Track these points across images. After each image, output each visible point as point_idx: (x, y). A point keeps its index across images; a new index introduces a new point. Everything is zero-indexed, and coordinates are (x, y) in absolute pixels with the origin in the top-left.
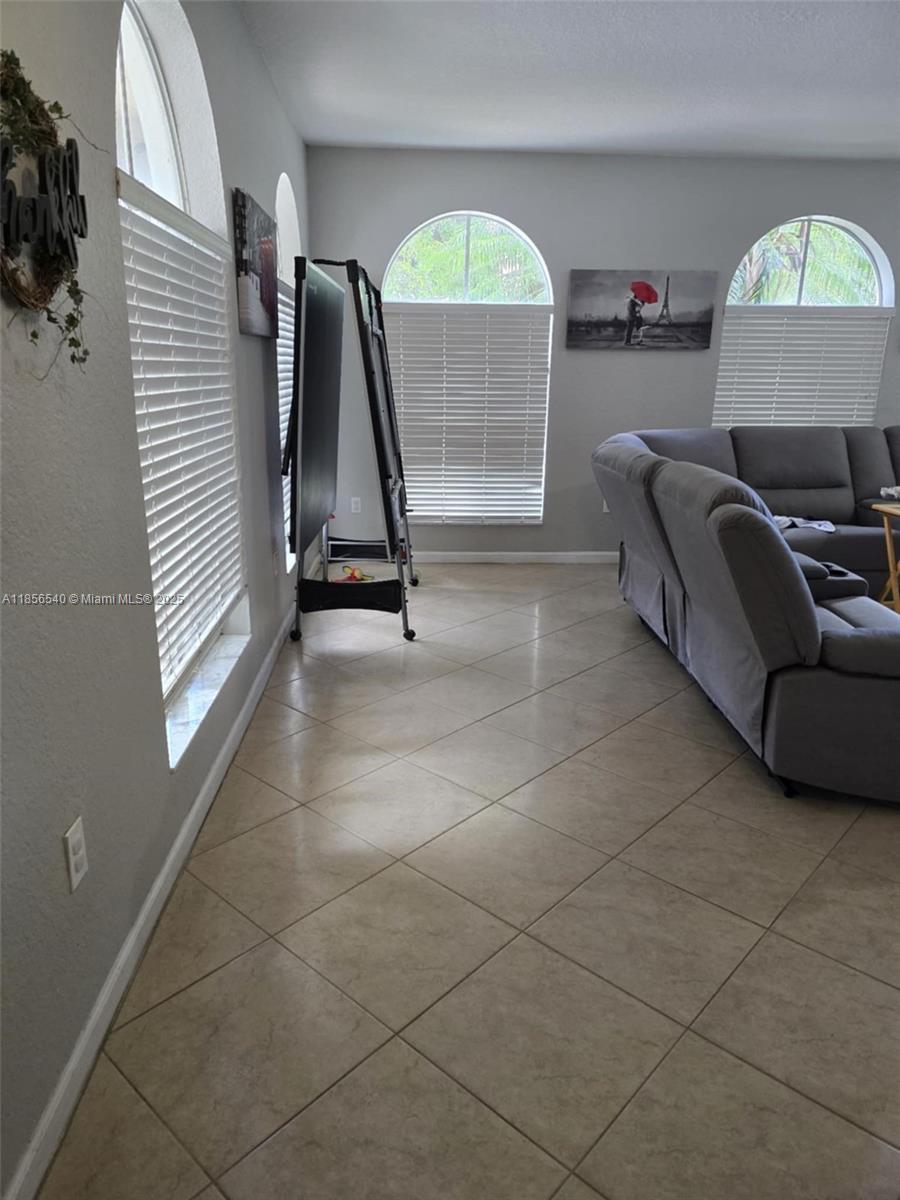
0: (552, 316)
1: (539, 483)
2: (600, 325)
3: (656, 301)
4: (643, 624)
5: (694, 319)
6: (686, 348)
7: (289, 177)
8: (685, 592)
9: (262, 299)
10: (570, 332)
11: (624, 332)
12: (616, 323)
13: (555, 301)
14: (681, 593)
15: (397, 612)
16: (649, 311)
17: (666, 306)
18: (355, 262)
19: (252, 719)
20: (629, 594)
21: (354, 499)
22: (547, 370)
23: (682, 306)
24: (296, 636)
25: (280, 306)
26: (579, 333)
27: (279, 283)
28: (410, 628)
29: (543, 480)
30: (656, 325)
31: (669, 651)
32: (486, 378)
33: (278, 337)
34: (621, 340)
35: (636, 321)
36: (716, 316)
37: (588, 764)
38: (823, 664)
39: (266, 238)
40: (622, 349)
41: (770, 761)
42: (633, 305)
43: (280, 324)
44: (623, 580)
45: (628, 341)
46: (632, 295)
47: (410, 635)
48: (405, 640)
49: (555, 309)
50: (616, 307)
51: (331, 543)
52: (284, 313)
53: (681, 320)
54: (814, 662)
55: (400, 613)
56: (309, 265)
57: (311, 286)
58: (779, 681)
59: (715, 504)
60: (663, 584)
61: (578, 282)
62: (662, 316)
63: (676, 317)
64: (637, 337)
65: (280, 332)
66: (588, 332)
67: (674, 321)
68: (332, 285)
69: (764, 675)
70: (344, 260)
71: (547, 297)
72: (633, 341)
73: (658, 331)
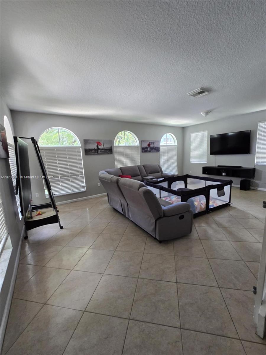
0: (81, 149)
1: (84, 183)
2: (91, 150)
3: (101, 145)
4: (115, 210)
5: (109, 148)
6: (108, 154)
7: (7, 117)
8: (127, 204)
9: (3, 148)
10: (85, 152)
11: (96, 151)
12: (94, 149)
13: (81, 145)
14: (126, 204)
15: (57, 223)
16: (100, 147)
17: (103, 146)
18: (33, 138)
19: (17, 275)
20: (111, 204)
21: (36, 194)
22: (82, 159)
23: (107, 146)
24: (26, 238)
25: (9, 149)
26: (87, 152)
27: (8, 143)
28: (61, 226)
29: (85, 182)
30: (102, 150)
31: (123, 215)
32: (68, 162)
33: (9, 157)
34: (96, 153)
35: (98, 149)
36: (113, 147)
37: (120, 251)
38: (164, 216)
39: (2, 132)
40: (96, 154)
41: (157, 238)
42: (97, 146)
43: (9, 154)
44: (109, 201)
45: (97, 153)
46: (97, 144)
47: (61, 228)
48: (60, 229)
49: (81, 147)
50: (94, 146)
51: (32, 207)
52: (10, 151)
53: (107, 149)
54: (163, 216)
55: (58, 223)
56: (18, 138)
57: (19, 144)
58: (158, 222)
59: (139, 188)
60: (121, 202)
61: (86, 142)
62: (103, 148)
63: (106, 148)
64: (99, 152)
65: (10, 156)
66: (89, 151)
67: (106, 149)
68: (24, 143)
69: (155, 221)
70: (30, 138)
71: (79, 145)
72: (98, 153)
73: (103, 151)
